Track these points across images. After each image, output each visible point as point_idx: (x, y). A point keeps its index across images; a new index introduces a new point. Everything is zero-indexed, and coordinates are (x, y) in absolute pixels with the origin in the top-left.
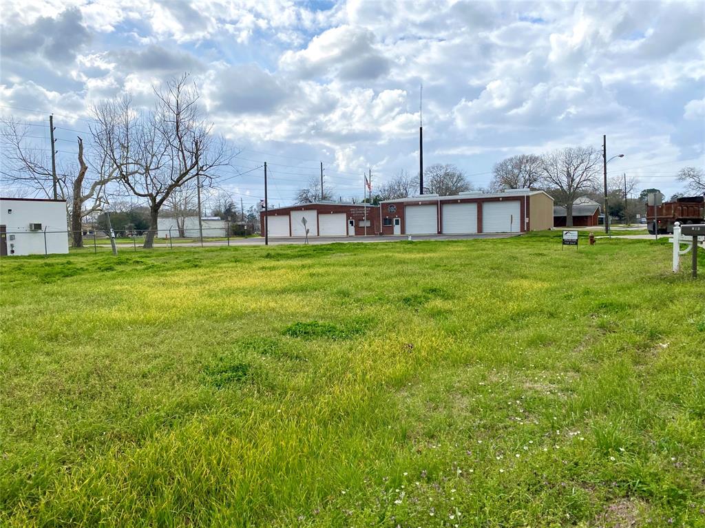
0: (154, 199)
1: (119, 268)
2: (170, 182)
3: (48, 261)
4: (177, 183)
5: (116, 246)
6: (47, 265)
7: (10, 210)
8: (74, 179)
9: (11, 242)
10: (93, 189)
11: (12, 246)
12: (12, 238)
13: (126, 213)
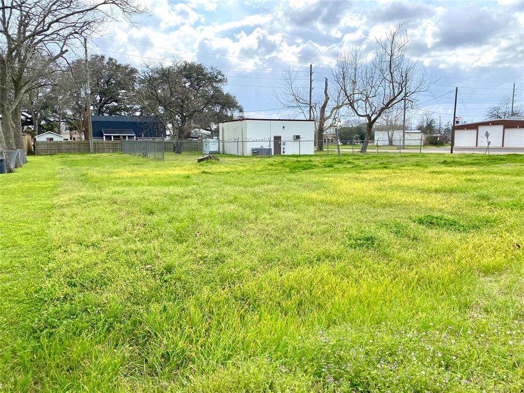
0: (369, 118)
1: (336, 166)
2: (382, 106)
3: (299, 159)
4: (387, 106)
5: (341, 150)
6: (298, 161)
7: (284, 127)
8: (321, 106)
9: (284, 147)
10: (332, 112)
11: (284, 149)
12: (284, 144)
13: (355, 127)
